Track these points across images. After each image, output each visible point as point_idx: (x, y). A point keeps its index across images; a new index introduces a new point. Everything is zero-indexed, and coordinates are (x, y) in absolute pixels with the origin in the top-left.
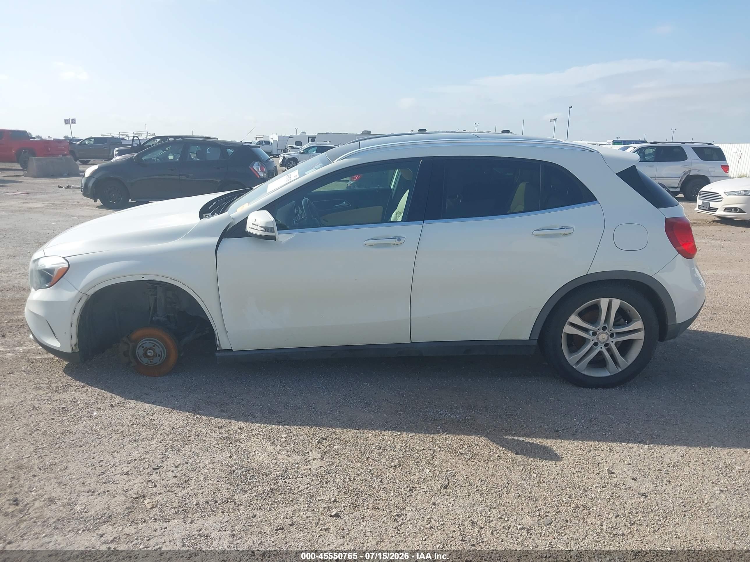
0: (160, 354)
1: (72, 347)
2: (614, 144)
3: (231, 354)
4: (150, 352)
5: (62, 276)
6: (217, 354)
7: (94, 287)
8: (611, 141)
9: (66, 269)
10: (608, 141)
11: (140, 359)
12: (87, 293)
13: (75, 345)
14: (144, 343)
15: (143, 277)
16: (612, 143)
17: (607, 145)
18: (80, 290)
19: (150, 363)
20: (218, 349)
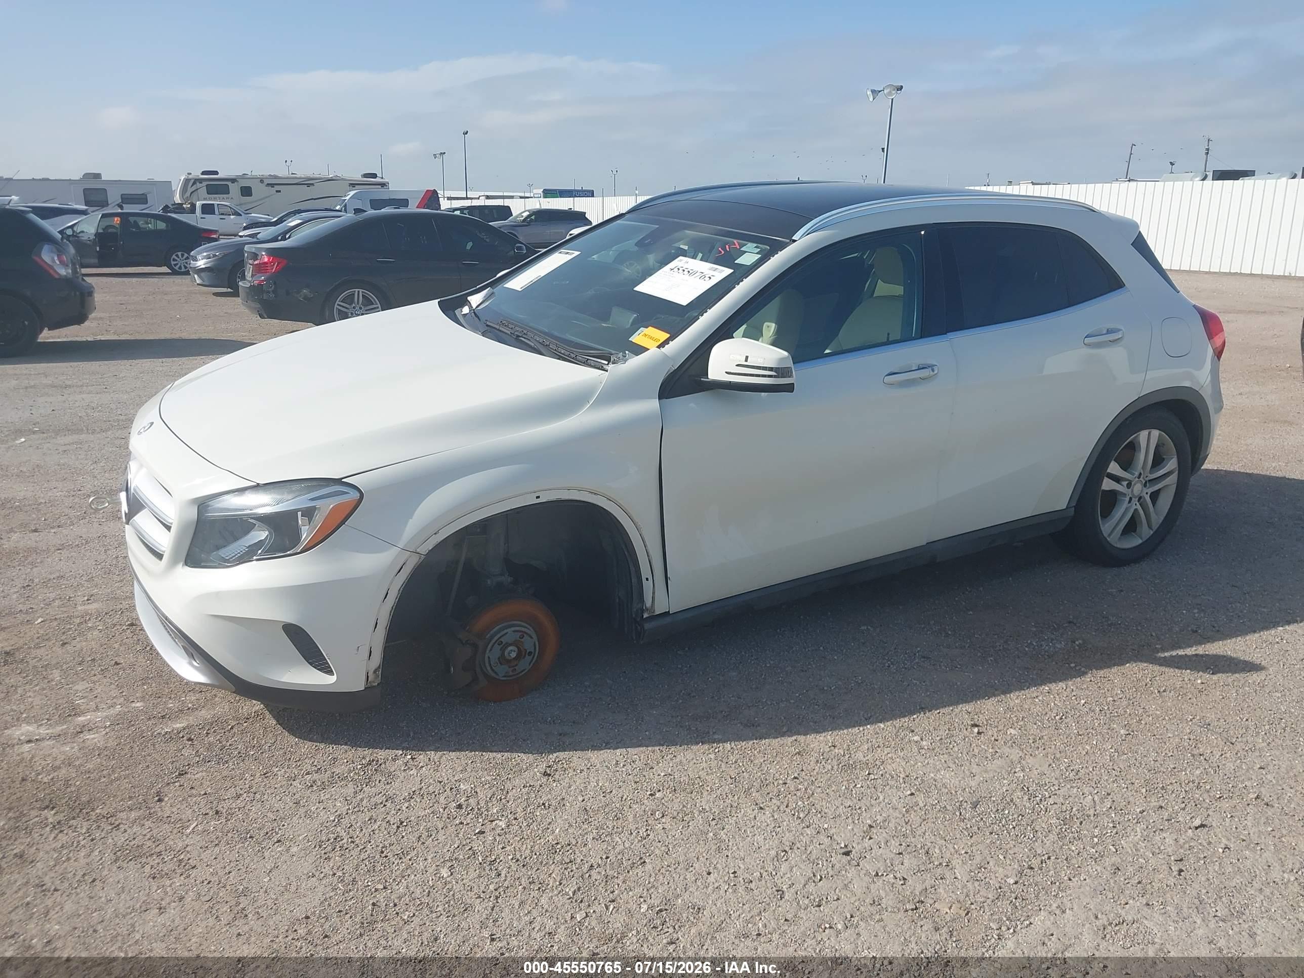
0: (533, 651)
1: (368, 676)
2: (545, 197)
3: (668, 620)
4: (509, 653)
5: (343, 522)
6: (647, 626)
7: (435, 534)
9: (355, 503)
11: (493, 670)
12: (418, 550)
13: (375, 672)
14: (503, 636)
15: (538, 497)
16: (541, 194)
17: (529, 197)
18: (405, 545)
19: (511, 673)
20: (645, 616)
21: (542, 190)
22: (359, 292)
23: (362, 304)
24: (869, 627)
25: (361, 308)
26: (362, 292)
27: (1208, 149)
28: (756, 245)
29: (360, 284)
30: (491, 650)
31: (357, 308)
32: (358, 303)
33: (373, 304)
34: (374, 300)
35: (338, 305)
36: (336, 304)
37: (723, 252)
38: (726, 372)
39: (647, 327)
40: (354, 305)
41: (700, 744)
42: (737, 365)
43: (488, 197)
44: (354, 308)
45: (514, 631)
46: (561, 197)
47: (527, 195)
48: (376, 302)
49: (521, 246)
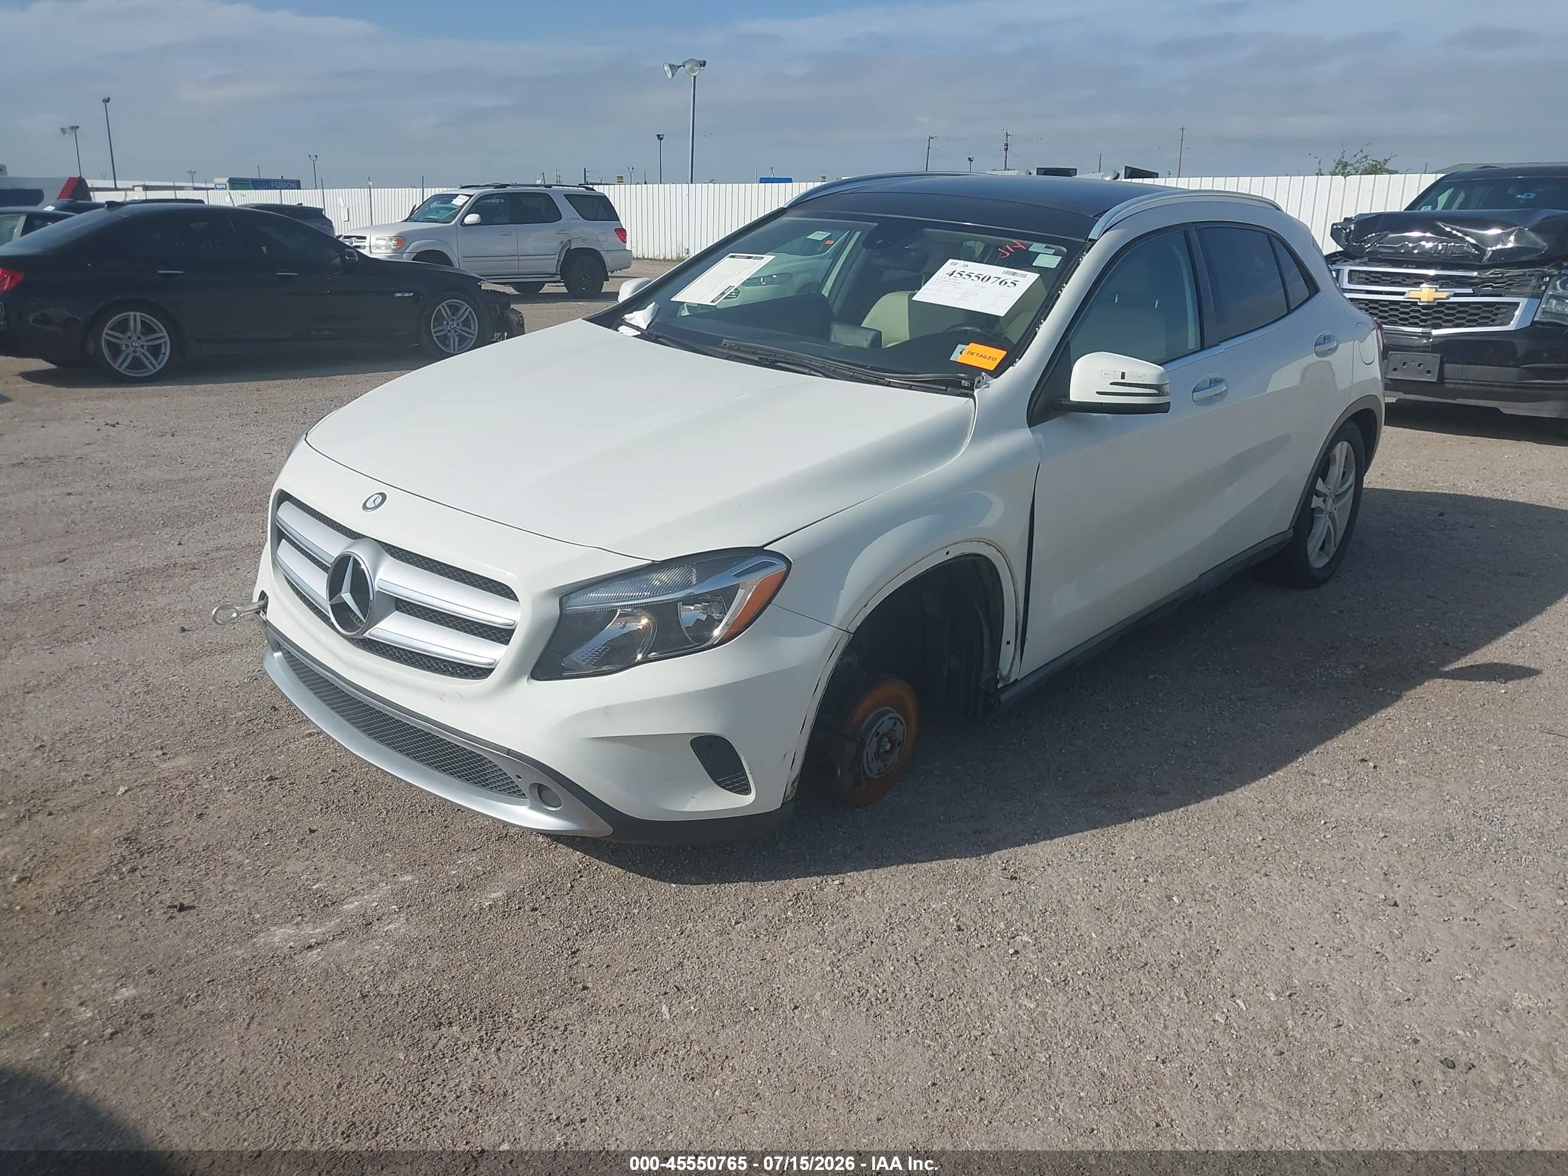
0: (902, 740)
1: (786, 790)
2: (232, 188)
3: (1017, 688)
4: (885, 746)
5: (769, 601)
6: (1004, 697)
8: (225, 180)
9: (781, 576)
10: (217, 180)
11: (869, 768)
12: (849, 628)
13: (793, 783)
14: (880, 725)
15: (948, 553)
16: (228, 184)
17: (217, 189)
18: (838, 625)
19: (883, 769)
20: (1001, 686)
21: (228, 179)
22: (135, 316)
23: (141, 333)
24: (1157, 676)
25: (139, 338)
26: (141, 316)
27: (1007, 145)
28: (1045, 245)
29: (137, 305)
30: (869, 744)
31: (134, 338)
32: (135, 331)
33: (156, 332)
34: (158, 326)
35: (107, 334)
36: (104, 333)
37: (1008, 254)
38: (1098, 393)
39: (968, 345)
40: (129, 334)
41: (1134, 820)
42: (1111, 384)
43: (146, 188)
44: (130, 338)
45: (890, 718)
46: (255, 189)
47: (209, 185)
48: (160, 329)
49: (352, 252)
